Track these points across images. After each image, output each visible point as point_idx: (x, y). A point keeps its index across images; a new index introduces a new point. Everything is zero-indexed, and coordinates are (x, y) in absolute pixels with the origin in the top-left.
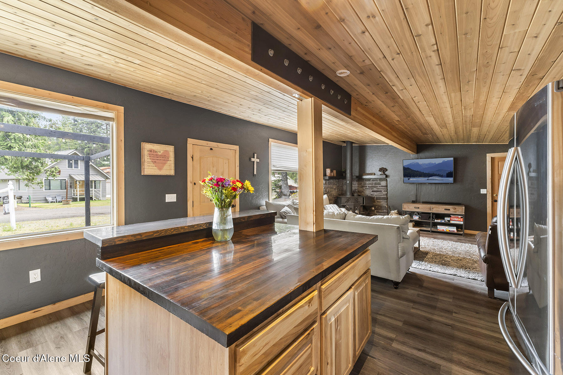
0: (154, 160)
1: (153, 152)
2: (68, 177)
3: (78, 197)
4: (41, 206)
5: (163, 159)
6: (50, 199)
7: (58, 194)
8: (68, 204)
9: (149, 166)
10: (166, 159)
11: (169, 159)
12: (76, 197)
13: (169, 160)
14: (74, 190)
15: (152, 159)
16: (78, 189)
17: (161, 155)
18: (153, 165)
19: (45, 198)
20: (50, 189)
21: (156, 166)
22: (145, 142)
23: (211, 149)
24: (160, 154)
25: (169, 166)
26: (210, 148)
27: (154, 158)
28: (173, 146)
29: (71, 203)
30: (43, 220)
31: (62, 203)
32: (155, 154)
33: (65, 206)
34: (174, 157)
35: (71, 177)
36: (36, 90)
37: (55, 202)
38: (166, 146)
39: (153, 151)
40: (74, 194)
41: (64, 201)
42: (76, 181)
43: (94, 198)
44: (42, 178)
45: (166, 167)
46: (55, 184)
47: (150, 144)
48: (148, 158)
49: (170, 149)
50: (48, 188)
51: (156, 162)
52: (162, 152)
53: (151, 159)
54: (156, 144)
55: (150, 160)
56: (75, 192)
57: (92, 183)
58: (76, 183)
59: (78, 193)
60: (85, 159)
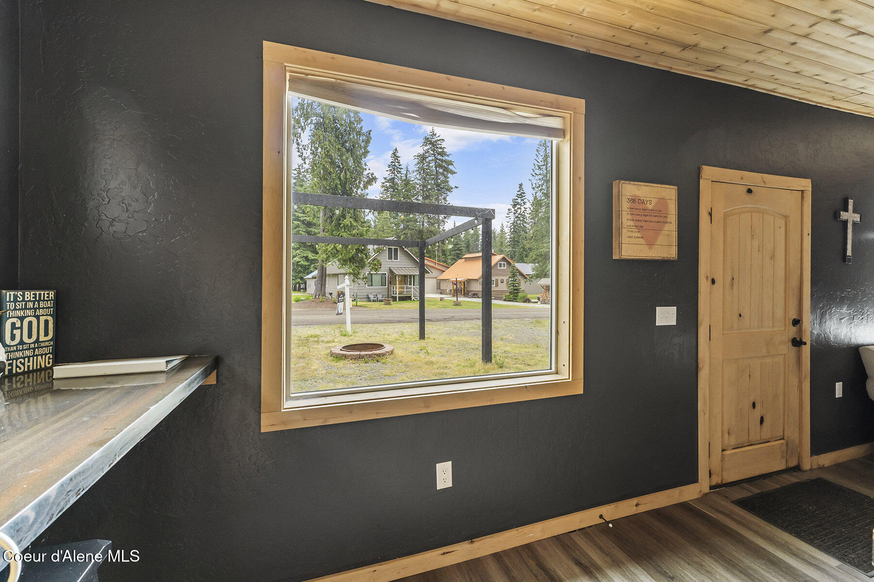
0: (639, 224)
1: (637, 202)
2: (388, 271)
3: (397, 296)
4: (365, 305)
5: (656, 219)
6: (371, 297)
7: (379, 291)
8: (389, 304)
9: (630, 237)
10: (661, 219)
11: (668, 220)
12: (395, 295)
13: (666, 222)
14: (393, 287)
15: (636, 220)
16: (398, 286)
17: (651, 210)
18: (638, 235)
19: (368, 295)
20: (372, 286)
21: (642, 237)
22: (623, 180)
23: (749, 191)
24: (650, 207)
25: (668, 235)
26: (745, 189)
27: (638, 218)
28: (676, 187)
29: (392, 303)
30: (372, 323)
31: (383, 303)
32: (641, 206)
33: (386, 306)
34: (677, 214)
35: (391, 271)
36: (449, 80)
37: (376, 301)
38: (663, 186)
39: (637, 200)
40: (393, 293)
41: (385, 301)
42: (396, 276)
43: (413, 298)
44: (366, 271)
45: (661, 240)
46: (377, 279)
47: (632, 183)
48: (629, 217)
49: (670, 193)
50: (370, 284)
51: (642, 227)
52: (654, 201)
53: (633, 220)
54: (643, 184)
55: (631, 223)
56: (395, 289)
57: (411, 279)
58: (396, 278)
59: (398, 290)
60: (420, 244)
